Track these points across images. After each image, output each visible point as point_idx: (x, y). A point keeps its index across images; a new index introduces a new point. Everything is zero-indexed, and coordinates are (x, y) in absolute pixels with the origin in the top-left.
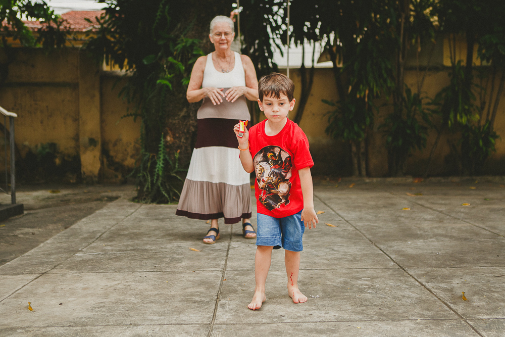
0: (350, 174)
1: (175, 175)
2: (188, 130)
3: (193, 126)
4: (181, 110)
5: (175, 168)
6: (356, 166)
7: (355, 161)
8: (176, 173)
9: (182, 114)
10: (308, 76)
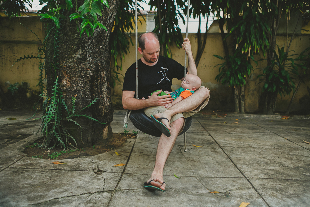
0: (232, 110)
1: (71, 120)
2: (86, 74)
3: (91, 70)
4: (75, 52)
5: (71, 113)
6: (238, 105)
7: (237, 101)
8: (73, 118)
9: (77, 56)
10: (202, 39)
